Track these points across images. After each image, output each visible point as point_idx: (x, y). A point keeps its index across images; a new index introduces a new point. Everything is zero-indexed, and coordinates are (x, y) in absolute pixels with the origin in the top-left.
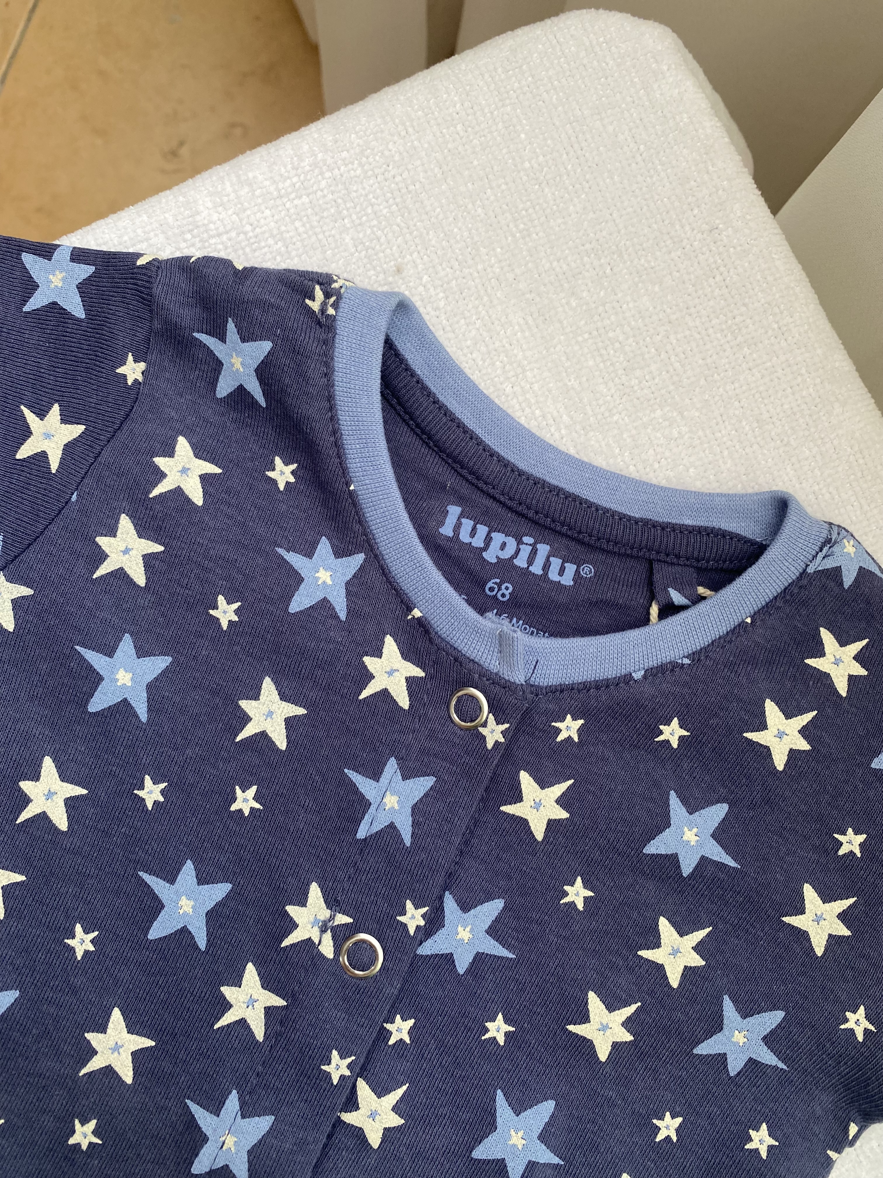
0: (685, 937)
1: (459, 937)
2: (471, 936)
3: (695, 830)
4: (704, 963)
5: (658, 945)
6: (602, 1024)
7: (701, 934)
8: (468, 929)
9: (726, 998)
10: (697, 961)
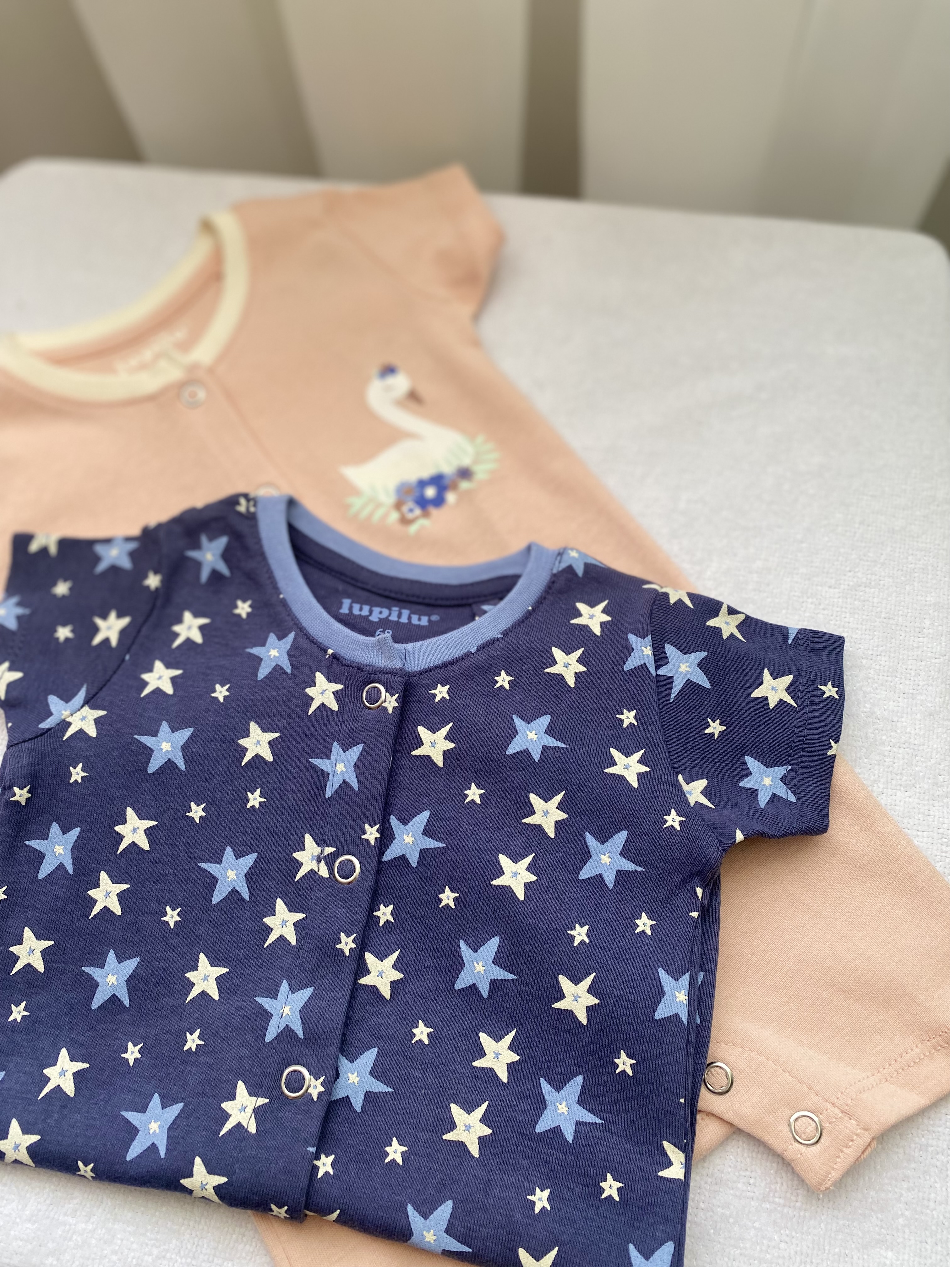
0: (549, 802)
1: (406, 842)
2: (413, 839)
3: (534, 732)
4: (566, 816)
5: (533, 813)
6: (512, 873)
7: (559, 797)
8: (410, 835)
9: (587, 834)
10: (562, 816)
